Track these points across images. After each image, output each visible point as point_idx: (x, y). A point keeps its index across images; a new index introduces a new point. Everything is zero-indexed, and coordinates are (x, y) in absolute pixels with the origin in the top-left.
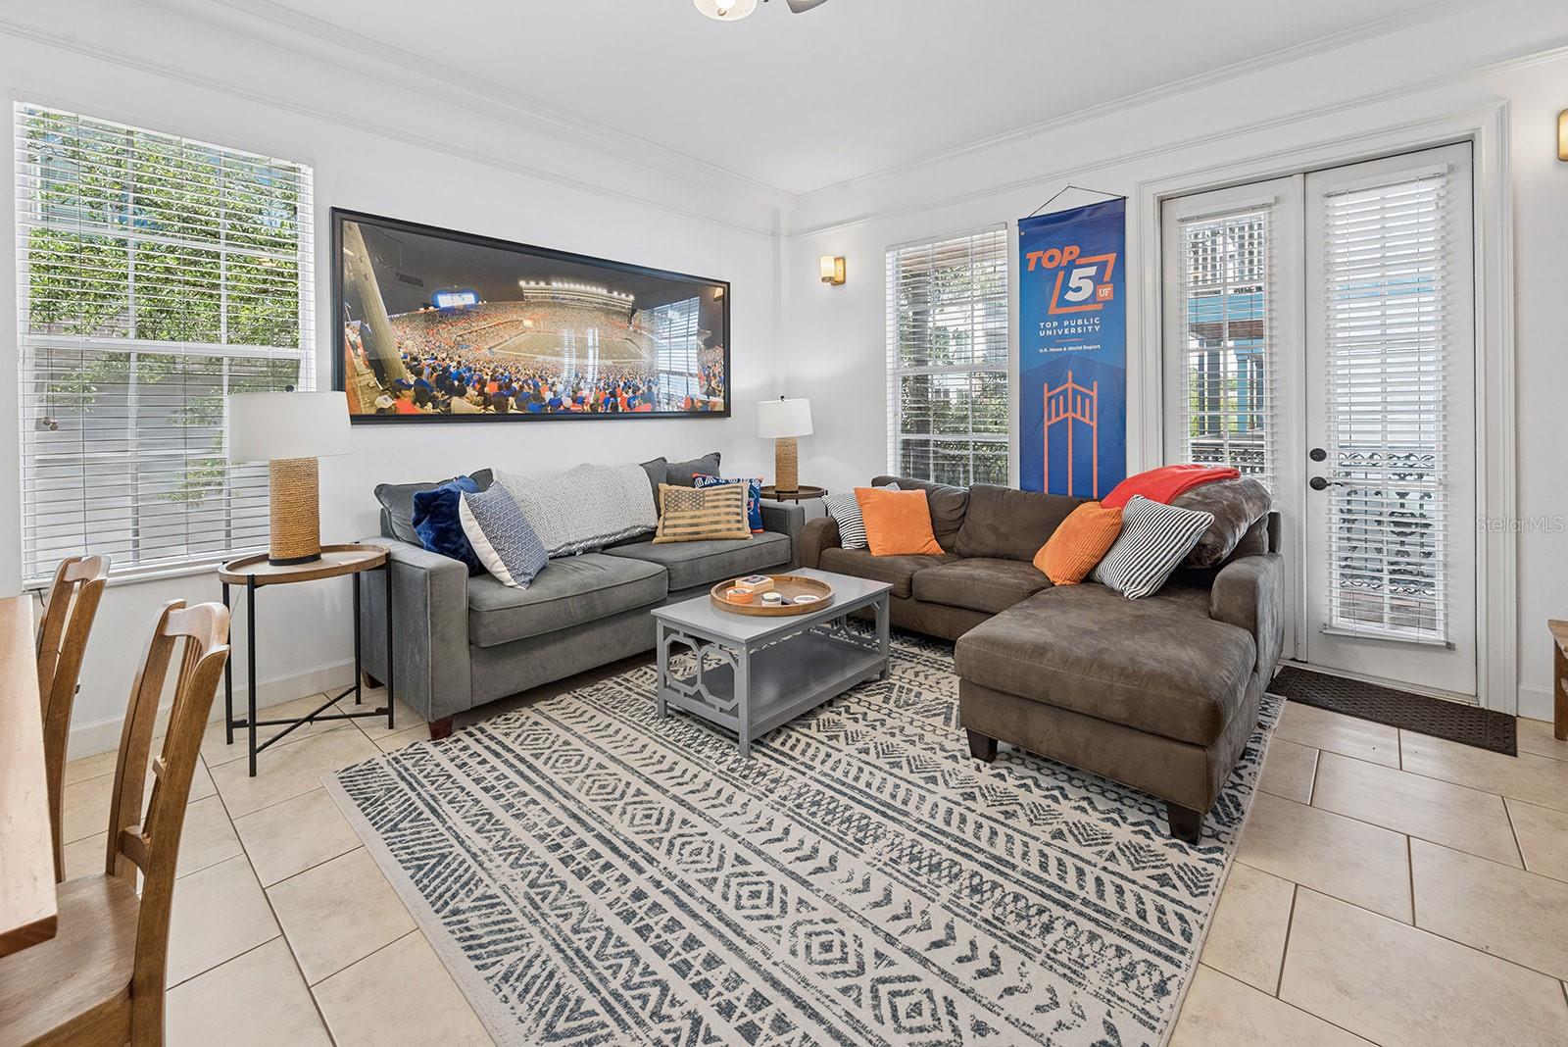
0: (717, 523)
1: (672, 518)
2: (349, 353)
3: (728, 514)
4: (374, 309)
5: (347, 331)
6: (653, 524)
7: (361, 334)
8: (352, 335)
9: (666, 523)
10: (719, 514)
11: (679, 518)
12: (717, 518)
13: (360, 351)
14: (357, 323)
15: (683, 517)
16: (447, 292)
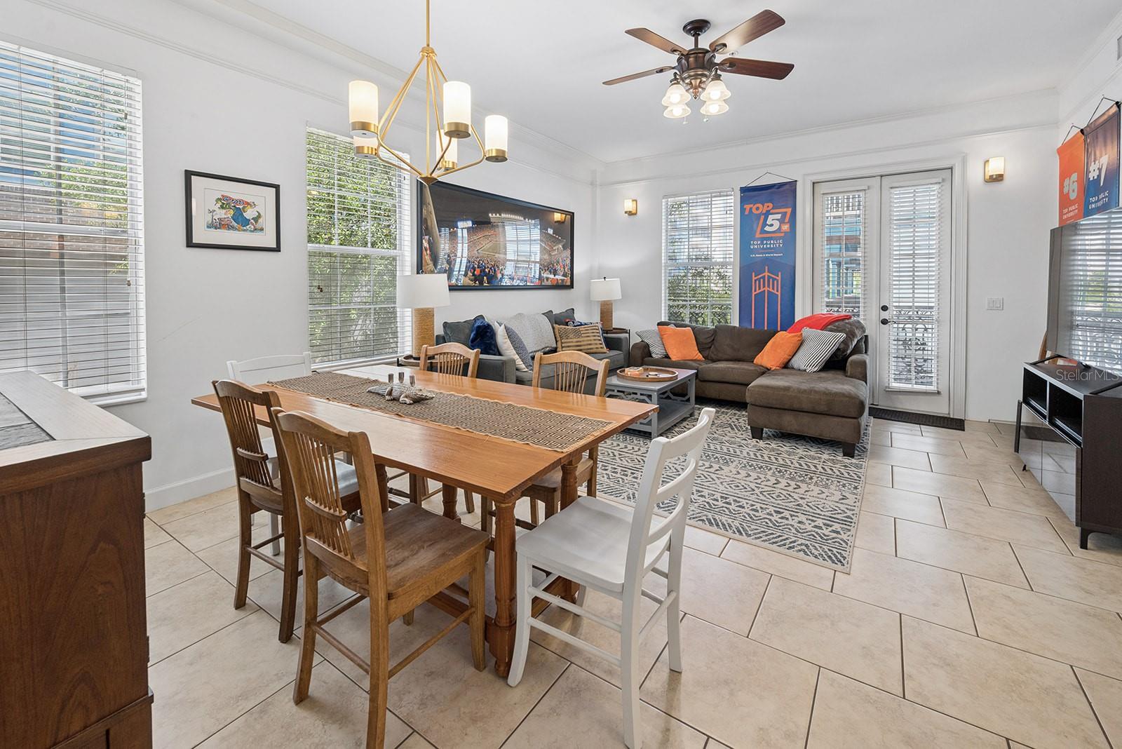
0: (590, 344)
1: (565, 343)
2: (424, 253)
3: (595, 340)
4: (434, 230)
5: (424, 241)
6: (554, 345)
7: (429, 243)
8: (425, 244)
9: (563, 345)
10: (591, 340)
11: (570, 342)
12: (589, 342)
13: (428, 252)
14: (427, 237)
15: (572, 342)
16: (463, 220)
